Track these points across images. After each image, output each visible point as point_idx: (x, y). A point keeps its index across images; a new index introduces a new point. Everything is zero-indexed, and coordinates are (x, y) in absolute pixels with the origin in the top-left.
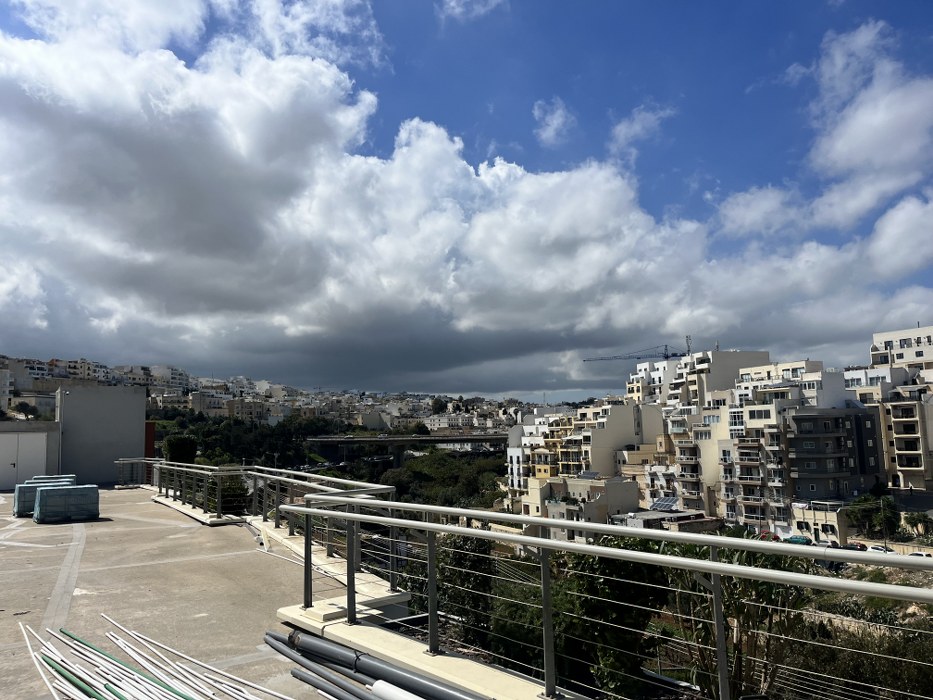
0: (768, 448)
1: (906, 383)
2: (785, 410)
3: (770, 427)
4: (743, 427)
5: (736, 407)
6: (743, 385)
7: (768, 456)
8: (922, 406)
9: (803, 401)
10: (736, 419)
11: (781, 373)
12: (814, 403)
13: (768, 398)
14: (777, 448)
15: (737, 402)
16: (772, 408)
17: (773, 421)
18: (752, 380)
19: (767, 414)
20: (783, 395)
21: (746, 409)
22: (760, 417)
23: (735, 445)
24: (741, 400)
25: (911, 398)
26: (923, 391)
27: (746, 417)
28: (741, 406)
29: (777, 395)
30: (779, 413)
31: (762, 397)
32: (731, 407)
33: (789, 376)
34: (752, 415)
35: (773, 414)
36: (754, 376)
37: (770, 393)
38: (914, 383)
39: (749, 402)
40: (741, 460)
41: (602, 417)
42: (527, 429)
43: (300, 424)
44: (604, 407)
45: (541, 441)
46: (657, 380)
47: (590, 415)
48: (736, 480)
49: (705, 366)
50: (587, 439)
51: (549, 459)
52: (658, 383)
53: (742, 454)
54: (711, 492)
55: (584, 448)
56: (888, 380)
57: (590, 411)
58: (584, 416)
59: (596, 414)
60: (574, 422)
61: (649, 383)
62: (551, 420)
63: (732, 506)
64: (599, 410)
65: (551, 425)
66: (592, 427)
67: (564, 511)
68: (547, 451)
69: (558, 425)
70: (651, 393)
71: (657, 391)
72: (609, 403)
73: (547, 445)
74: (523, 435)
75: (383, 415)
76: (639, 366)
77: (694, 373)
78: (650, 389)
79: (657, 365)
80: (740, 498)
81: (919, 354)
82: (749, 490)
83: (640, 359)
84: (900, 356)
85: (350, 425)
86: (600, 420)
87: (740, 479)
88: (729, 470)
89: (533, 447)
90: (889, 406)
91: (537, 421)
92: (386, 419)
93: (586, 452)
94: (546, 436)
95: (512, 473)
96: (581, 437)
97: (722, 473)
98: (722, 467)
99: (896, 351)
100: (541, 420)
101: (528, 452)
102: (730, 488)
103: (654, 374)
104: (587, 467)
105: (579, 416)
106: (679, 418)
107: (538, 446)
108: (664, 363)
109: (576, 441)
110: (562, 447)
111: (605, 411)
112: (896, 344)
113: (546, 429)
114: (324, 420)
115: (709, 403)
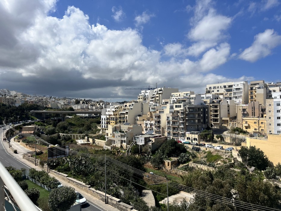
0: (180, 116)
1: (215, 99)
2: (185, 105)
3: (181, 110)
4: (173, 110)
5: (172, 104)
6: (172, 98)
7: (180, 119)
8: (220, 105)
9: (190, 103)
10: (172, 107)
11: (183, 95)
12: (193, 103)
13: (180, 102)
14: (183, 116)
15: (172, 103)
16: (182, 104)
17: (182, 108)
18: (175, 96)
19: (180, 106)
20: (185, 101)
21: (175, 105)
22: (178, 107)
23: (171, 115)
24: (173, 102)
25: (217, 103)
26: (220, 101)
27: (174, 107)
28: (173, 104)
29: (183, 101)
30: (184, 106)
31: (179, 101)
32: (170, 104)
33: (185, 95)
34: (176, 106)
35: (182, 106)
36: (175, 95)
37: (181, 100)
38: (218, 99)
39: (176, 103)
40: (172, 120)
41: (132, 106)
42: (108, 110)
43: (27, 106)
44: (132, 103)
45: (112, 113)
46: (147, 96)
47: (128, 106)
48: (171, 125)
49: (161, 92)
50: (127, 113)
51: (115, 119)
52: (147, 97)
53: (173, 118)
54: (163, 129)
55: (126, 116)
56: (211, 98)
57: (128, 104)
58: (126, 106)
59: (130, 105)
60: (123, 108)
61: (145, 97)
62: (116, 107)
63: (169, 133)
64: (131, 104)
65: (115, 108)
66: (129, 109)
67: (120, 135)
68: (114, 117)
69: (118, 108)
70: (145, 100)
71: (147, 99)
72: (134, 102)
73: (114, 115)
74: (106, 111)
75: (58, 104)
76: (142, 91)
77: (158, 94)
78: (145, 98)
79: (147, 91)
80: (171, 131)
81: (218, 91)
82: (174, 128)
83: (142, 89)
84: (213, 91)
85: (46, 107)
86: (131, 107)
87: (172, 125)
88: (169, 123)
89: (109, 115)
90: (211, 105)
91: (111, 107)
92: (59, 105)
93: (126, 117)
94: (114, 112)
95: (102, 123)
96: (125, 112)
97: (167, 123)
98: (167, 122)
99: (212, 90)
100: (112, 107)
101: (108, 117)
102: (169, 128)
103: (146, 94)
104: (127, 121)
105: (124, 106)
106: (154, 107)
107: (111, 115)
108: (149, 91)
109: (123, 113)
110: (119, 115)
111: (133, 105)
112: (212, 88)
113: (114, 110)
114: (37, 105)
115: (164, 103)
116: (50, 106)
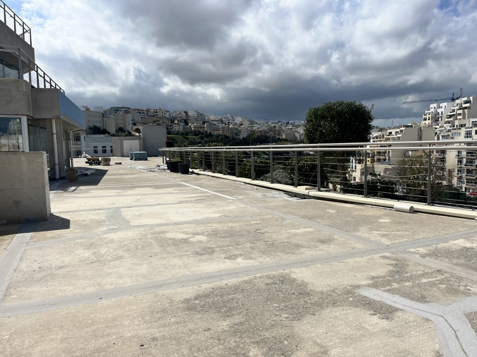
10: (468, 134)
15: (470, 126)
32: (467, 128)
40: (467, 156)
41: (400, 134)
43: (254, 138)
49: (468, 105)
51: (370, 155)
52: (440, 115)
53: (468, 153)
54: (450, 172)
57: (393, 131)
59: (397, 133)
60: (385, 137)
61: (436, 115)
64: (398, 130)
66: (394, 139)
69: (377, 138)
70: (436, 120)
71: (440, 119)
72: (404, 127)
77: (461, 109)
79: (441, 105)
80: (464, 175)
82: (469, 171)
85: (279, 138)
86: (398, 136)
87: (465, 165)
92: (297, 135)
93: (389, 152)
97: (457, 163)
102: (459, 171)
103: (439, 111)
104: (389, 160)
105: (388, 134)
108: (445, 104)
111: (401, 131)
114: (266, 136)
115: (457, 126)
116: (284, 137)
